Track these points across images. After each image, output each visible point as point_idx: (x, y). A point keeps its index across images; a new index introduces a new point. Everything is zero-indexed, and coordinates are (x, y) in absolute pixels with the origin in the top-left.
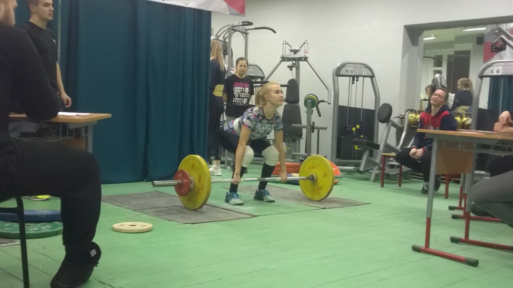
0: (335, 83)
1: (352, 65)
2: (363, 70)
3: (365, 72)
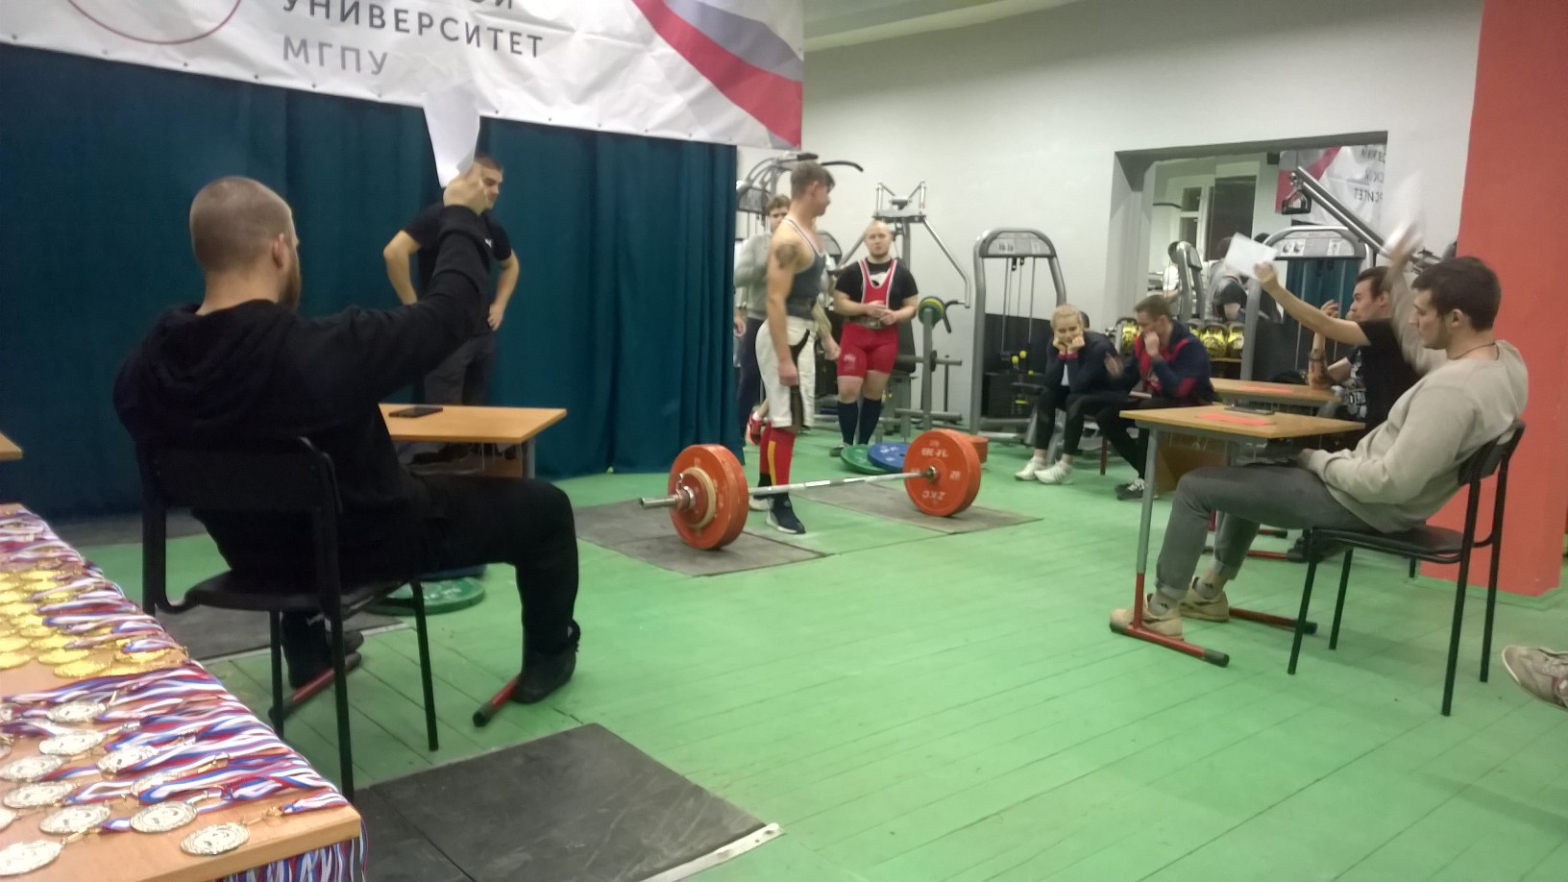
0: (978, 270)
1: (1013, 235)
2: (1033, 244)
3: (1039, 248)
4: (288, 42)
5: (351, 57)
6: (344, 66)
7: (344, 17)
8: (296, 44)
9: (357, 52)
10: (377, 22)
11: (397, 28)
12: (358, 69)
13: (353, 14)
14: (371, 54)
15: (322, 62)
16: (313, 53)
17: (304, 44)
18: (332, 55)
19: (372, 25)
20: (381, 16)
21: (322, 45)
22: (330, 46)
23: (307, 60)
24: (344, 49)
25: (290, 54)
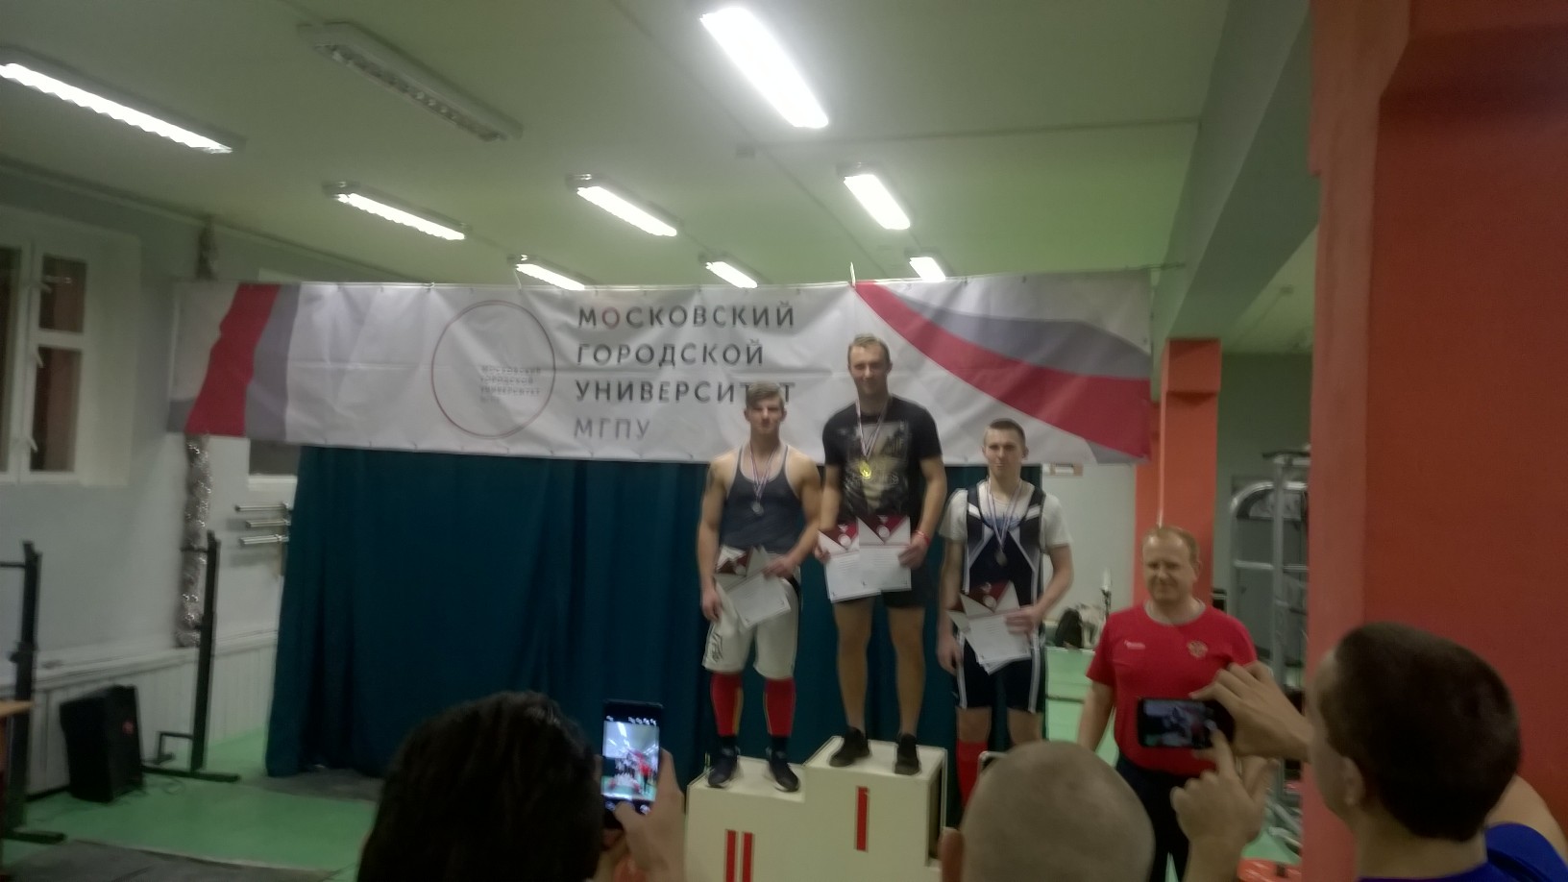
4: (579, 423)
5: (623, 427)
6: (617, 435)
7: (620, 396)
8: (584, 423)
9: (629, 423)
10: (646, 396)
11: (661, 398)
12: (628, 435)
13: (627, 396)
14: (639, 423)
15: (601, 434)
16: (596, 428)
17: (590, 423)
18: (609, 428)
19: (642, 398)
20: (650, 392)
21: (602, 422)
22: (608, 420)
23: (590, 435)
24: (618, 424)
25: (579, 432)
